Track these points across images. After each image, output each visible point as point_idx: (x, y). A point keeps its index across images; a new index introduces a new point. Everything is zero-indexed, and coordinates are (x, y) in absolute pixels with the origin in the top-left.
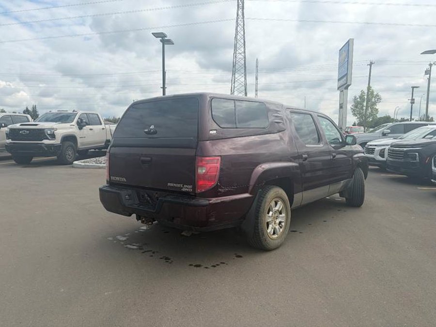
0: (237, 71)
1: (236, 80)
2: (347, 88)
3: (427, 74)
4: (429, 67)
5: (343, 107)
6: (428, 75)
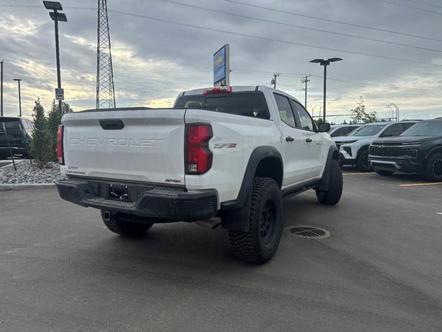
0: (101, 68)
4: (274, 77)
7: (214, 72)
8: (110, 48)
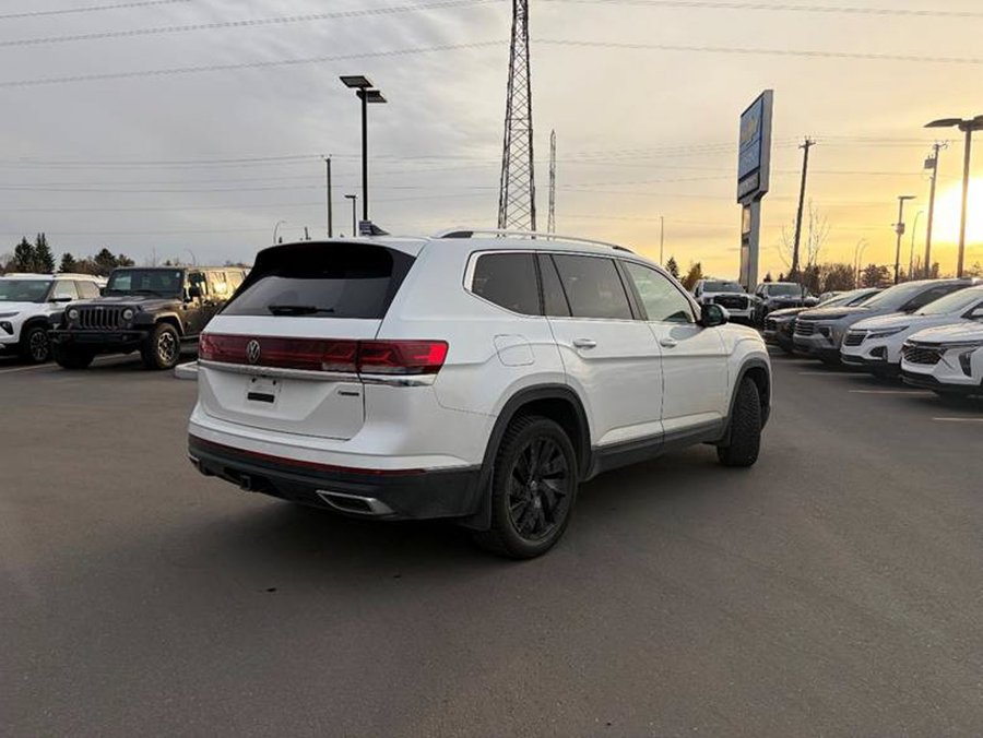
0: (512, 159)
1: (511, 178)
2: (758, 198)
3: (930, 167)
4: (935, 151)
5: (750, 240)
6: (932, 170)
7: (741, 154)
8: (530, 118)
